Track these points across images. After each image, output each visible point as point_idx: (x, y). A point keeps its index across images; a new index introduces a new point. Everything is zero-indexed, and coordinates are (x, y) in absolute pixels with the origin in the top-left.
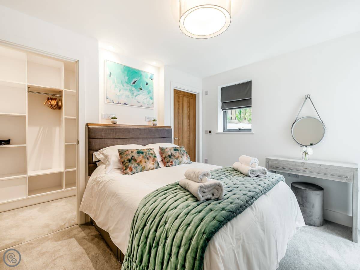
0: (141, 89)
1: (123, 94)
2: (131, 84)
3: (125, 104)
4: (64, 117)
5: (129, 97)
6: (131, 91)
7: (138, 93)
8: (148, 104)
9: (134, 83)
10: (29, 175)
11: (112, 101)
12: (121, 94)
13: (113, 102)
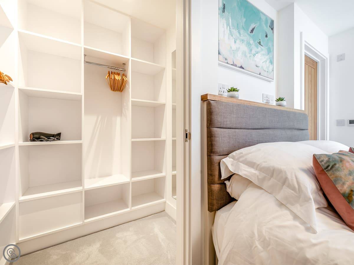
0: (260, 43)
1: (239, 48)
2: (249, 33)
3: (241, 67)
4: (131, 99)
5: (246, 56)
6: (249, 44)
7: (257, 50)
8: (267, 72)
9: (252, 31)
10: (85, 188)
11: (226, 59)
12: (237, 48)
13: (226, 61)
